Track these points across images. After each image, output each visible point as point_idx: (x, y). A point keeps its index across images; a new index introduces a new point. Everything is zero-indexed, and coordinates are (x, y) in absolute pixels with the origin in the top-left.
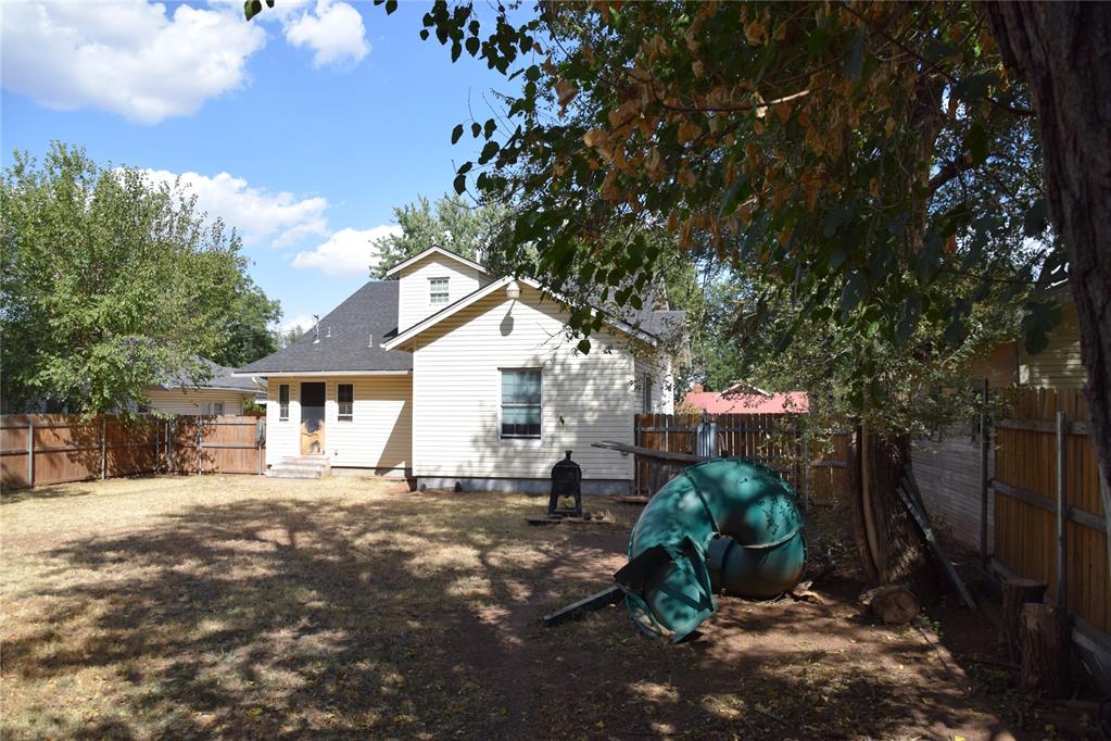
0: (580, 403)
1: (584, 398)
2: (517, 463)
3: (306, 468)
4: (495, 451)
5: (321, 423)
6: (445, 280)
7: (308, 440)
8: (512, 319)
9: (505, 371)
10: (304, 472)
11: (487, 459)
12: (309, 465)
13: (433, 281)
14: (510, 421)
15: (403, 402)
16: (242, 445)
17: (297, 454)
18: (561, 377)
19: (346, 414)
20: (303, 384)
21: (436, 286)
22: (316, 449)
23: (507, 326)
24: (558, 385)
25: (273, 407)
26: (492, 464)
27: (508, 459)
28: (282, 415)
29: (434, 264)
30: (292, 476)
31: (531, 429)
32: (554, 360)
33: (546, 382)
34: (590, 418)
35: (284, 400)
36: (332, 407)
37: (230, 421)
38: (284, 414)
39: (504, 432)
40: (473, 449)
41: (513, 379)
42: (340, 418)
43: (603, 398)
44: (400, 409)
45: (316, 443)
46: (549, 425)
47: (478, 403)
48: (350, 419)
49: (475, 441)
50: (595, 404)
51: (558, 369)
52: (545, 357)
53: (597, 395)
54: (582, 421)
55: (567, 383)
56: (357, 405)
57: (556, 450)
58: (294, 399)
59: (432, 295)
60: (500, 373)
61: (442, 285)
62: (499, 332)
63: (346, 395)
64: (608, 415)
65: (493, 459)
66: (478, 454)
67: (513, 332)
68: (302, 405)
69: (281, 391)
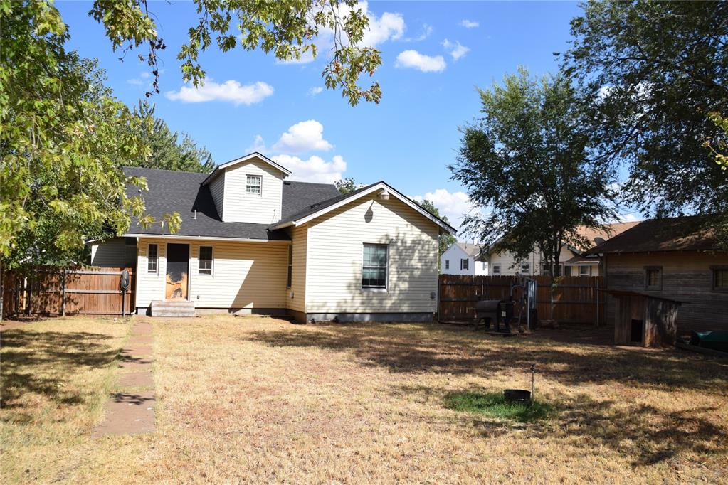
0: (411, 264)
1: (413, 261)
2: (375, 301)
3: (182, 309)
4: (361, 293)
5: (184, 275)
6: (258, 177)
7: (172, 288)
8: (372, 212)
9: (366, 245)
10: (185, 312)
11: (356, 298)
12: (185, 307)
13: (249, 177)
14: (367, 277)
15: (253, 261)
17: (164, 300)
18: (401, 248)
19: (206, 268)
20: (168, 244)
21: (251, 180)
22: (179, 294)
23: (369, 216)
24: (400, 253)
25: (143, 261)
26: (360, 301)
27: (369, 299)
28: (150, 268)
29: (251, 165)
30: (176, 315)
31: (380, 281)
32: (397, 240)
33: (392, 251)
34: (417, 273)
35: (153, 254)
36: (194, 263)
38: (152, 267)
39: (363, 284)
40: (347, 291)
41: (371, 250)
42: (201, 272)
43: (423, 261)
44: (250, 266)
45: (179, 290)
46: (392, 277)
47: (351, 262)
48: (209, 272)
49: (349, 286)
50: (419, 265)
51: (399, 244)
52: (393, 236)
53: (420, 260)
54: (412, 275)
55: (404, 251)
56: (217, 263)
57: (397, 292)
58: (163, 256)
59: (248, 187)
60: (363, 246)
61: (256, 181)
62: (364, 220)
63: (207, 255)
64: (426, 273)
65: (360, 298)
66: (352, 295)
67: (372, 221)
68: (168, 261)
69: (150, 249)
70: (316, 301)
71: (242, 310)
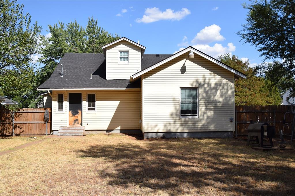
0: (214, 99)
1: (216, 97)
2: (190, 124)
3: (76, 131)
4: (180, 119)
5: (79, 111)
6: (127, 51)
7: (73, 119)
8: (186, 67)
9: (182, 88)
10: (77, 133)
11: (177, 122)
12: (77, 130)
13: (121, 52)
14: (184, 109)
15: (119, 101)
16: (36, 122)
17: (68, 126)
18: (207, 89)
19: (92, 107)
20: (69, 94)
21: (123, 54)
22: (77, 122)
23: (183, 70)
24: (206, 92)
25: (55, 104)
26: (179, 125)
27: (186, 122)
28: (59, 108)
29: (122, 45)
30: (71, 135)
31: (194, 111)
32: (204, 82)
33: (200, 91)
34: (219, 105)
35: (61, 100)
36: (85, 104)
37: (29, 111)
38: (61, 107)
39: (181, 113)
40: (171, 118)
41: (187, 92)
42: (89, 109)
43: (224, 97)
44: (118, 105)
45: (77, 120)
46: (202, 108)
47: (172, 99)
48: (94, 109)
49: (172, 115)
50: (221, 100)
51: (206, 86)
52: (201, 80)
53: (221, 96)
54: (216, 107)
55: (210, 91)
56: (98, 104)
57: (206, 118)
58: (66, 101)
59: (120, 58)
60: (180, 89)
61: (125, 54)
62: (180, 72)
63: (92, 99)
64: (226, 104)
65: (180, 122)
66: (173, 120)
67: (186, 72)
68: (69, 103)
69: (59, 97)
70: (149, 125)
71: (114, 131)
